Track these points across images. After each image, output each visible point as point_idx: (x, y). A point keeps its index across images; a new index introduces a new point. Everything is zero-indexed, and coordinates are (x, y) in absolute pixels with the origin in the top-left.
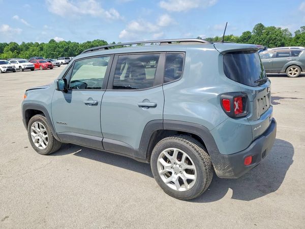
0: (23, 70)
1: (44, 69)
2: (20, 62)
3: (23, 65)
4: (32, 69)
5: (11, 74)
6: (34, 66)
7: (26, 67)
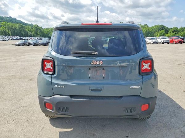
0: (163, 43)
1: (176, 43)
2: (162, 39)
3: (163, 41)
4: (168, 43)
5: (155, 45)
6: (169, 41)
7: (164, 41)
